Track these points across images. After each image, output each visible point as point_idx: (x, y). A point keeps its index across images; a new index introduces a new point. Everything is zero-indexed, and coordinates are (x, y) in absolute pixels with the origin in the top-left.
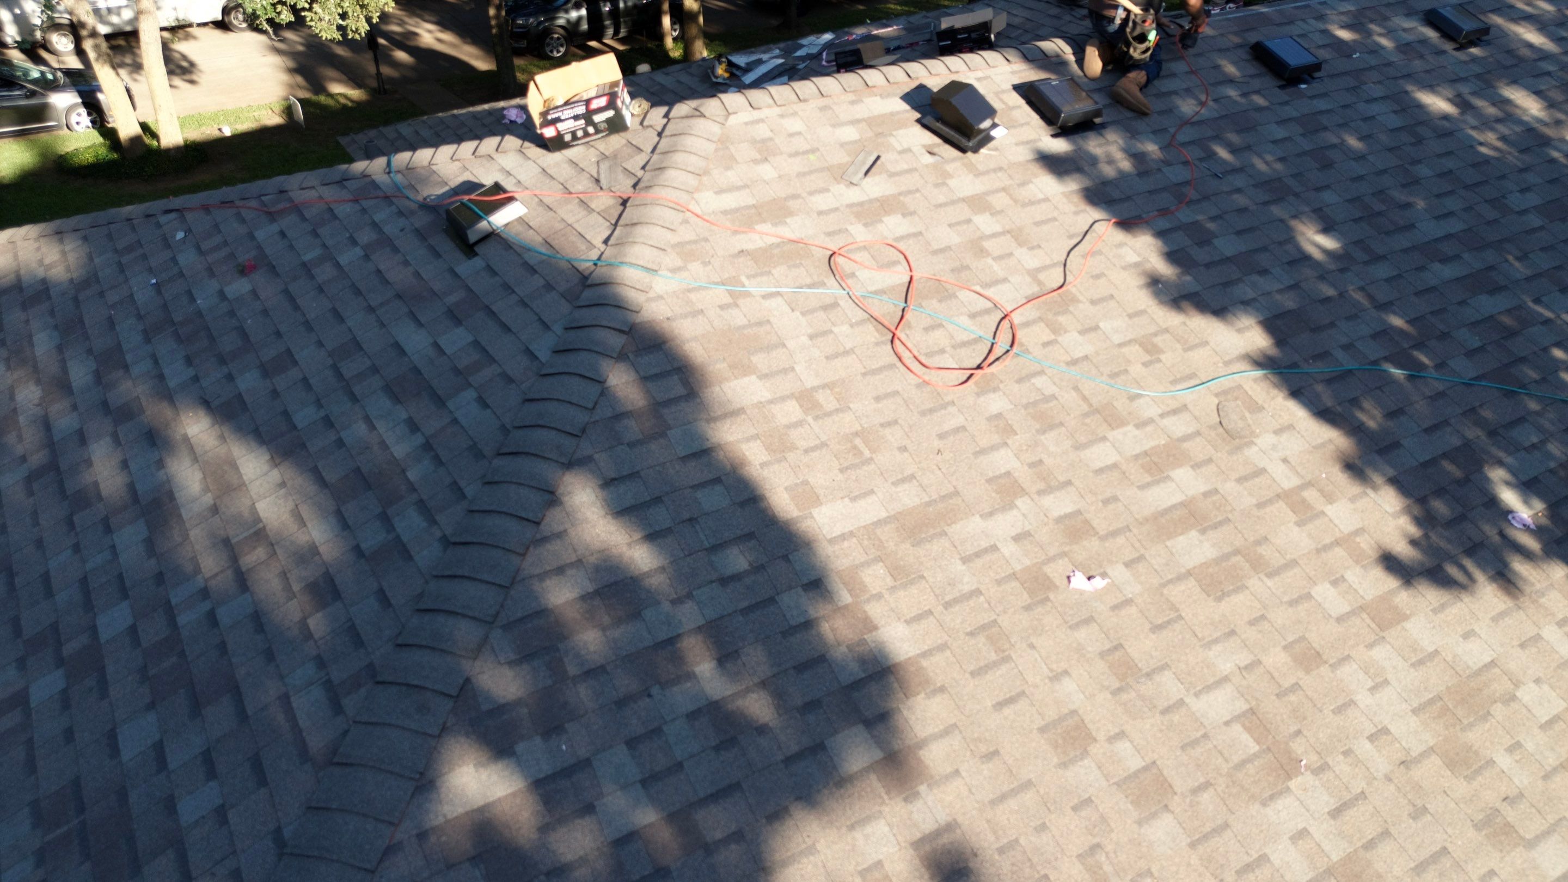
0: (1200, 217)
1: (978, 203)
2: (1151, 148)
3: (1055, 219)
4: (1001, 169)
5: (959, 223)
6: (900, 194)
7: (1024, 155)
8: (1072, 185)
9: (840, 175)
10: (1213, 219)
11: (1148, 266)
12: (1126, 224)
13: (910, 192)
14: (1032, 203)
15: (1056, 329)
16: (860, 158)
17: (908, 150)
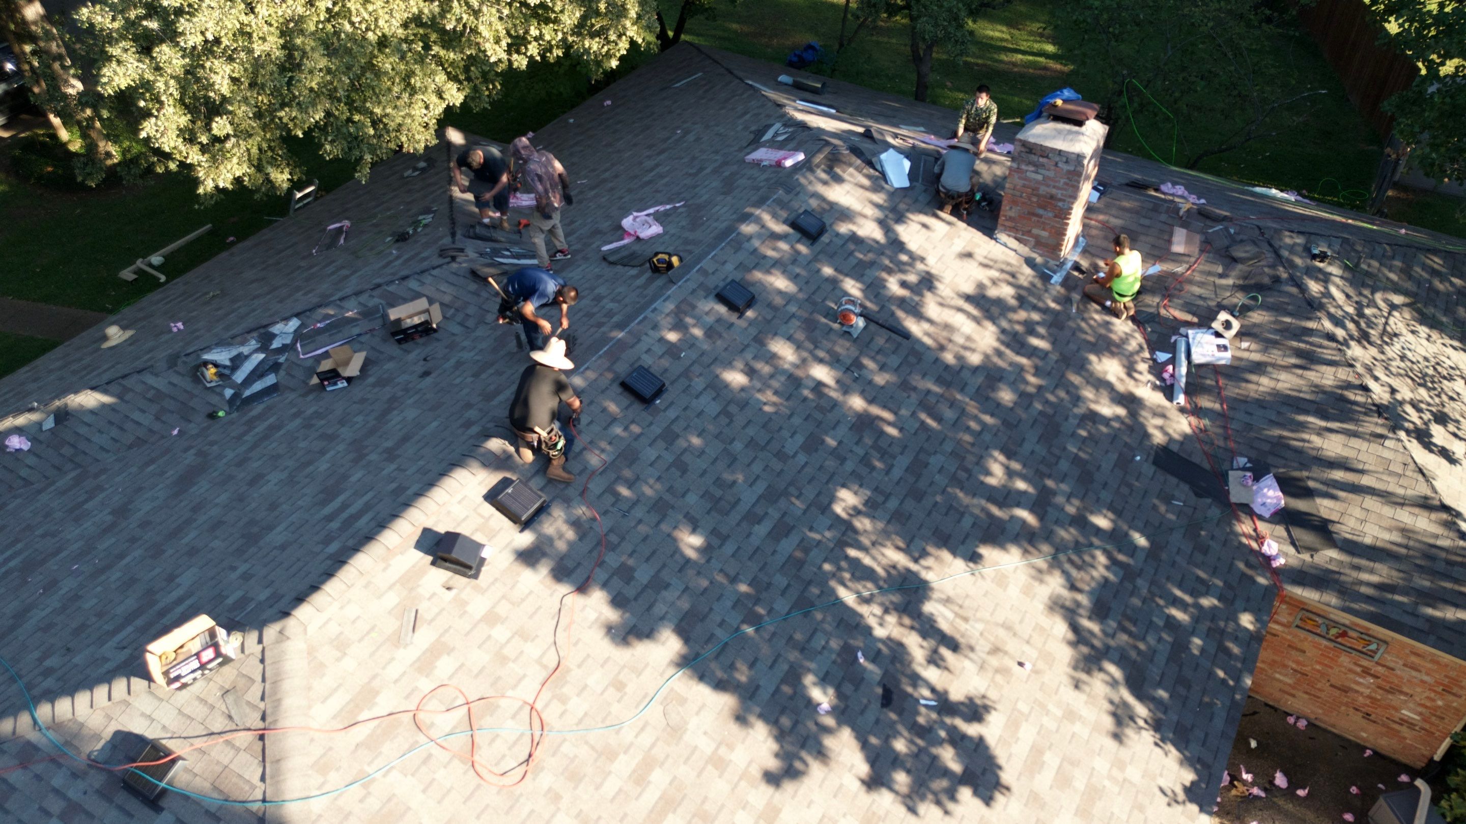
0: (624, 558)
1: (491, 618)
2: (582, 511)
3: (540, 607)
4: (496, 580)
5: (484, 642)
6: (441, 636)
7: (507, 558)
8: (544, 570)
9: (397, 640)
10: (631, 555)
11: (603, 618)
12: (582, 588)
13: (446, 631)
14: (523, 600)
15: (563, 700)
16: (405, 619)
17: (434, 594)
